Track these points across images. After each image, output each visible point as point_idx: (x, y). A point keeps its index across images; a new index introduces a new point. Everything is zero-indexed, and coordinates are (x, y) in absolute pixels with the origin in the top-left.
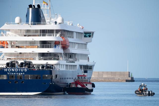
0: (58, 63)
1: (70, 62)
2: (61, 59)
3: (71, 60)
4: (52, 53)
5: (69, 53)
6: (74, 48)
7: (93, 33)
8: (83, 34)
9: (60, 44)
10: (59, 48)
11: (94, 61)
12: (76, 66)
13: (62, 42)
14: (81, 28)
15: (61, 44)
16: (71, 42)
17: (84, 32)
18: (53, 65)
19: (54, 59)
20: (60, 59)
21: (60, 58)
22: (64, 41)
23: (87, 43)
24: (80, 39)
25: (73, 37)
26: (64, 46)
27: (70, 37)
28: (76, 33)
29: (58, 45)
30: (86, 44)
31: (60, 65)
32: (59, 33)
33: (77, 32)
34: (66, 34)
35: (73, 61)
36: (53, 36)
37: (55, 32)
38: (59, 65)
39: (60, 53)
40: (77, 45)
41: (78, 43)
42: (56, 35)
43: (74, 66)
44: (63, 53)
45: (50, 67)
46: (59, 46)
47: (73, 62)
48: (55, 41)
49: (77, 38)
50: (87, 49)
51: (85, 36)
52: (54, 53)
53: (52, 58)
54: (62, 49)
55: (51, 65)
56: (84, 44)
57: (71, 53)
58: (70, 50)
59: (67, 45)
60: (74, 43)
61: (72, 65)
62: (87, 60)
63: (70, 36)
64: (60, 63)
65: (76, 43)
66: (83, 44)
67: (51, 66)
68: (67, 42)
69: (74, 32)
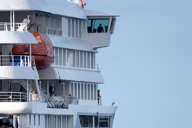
0: (25, 109)
1: (57, 107)
2: (33, 99)
3: (57, 99)
4: (5, 80)
5: (51, 81)
6: (64, 64)
7: (114, 19)
8: (86, 22)
9: (29, 55)
10: (27, 65)
11: (113, 104)
12: (69, 117)
13: (35, 47)
14: (77, 4)
15: (32, 55)
16: (57, 48)
17: (88, 17)
18: (11, 117)
19: (16, 99)
20: (31, 99)
21: (31, 96)
22: (40, 44)
23: (95, 49)
24: (79, 38)
25: (60, 33)
26: (40, 58)
27: (54, 33)
28: (67, 20)
29: (23, 58)
30: (92, 53)
31: (32, 117)
32: (25, 20)
33: (69, 18)
34: (43, 22)
35: (62, 104)
36: (9, 29)
37: (12, 18)
38: (28, 116)
39: (29, 80)
40: (71, 55)
41: (74, 51)
42: (16, 28)
43: (64, 117)
44: (39, 81)
45: (5, 121)
46: (27, 58)
47: (62, 107)
48: (12, 44)
49: (69, 35)
50: (96, 68)
51: (90, 30)
52: (11, 80)
53: (10, 94)
54: (35, 68)
55: (7, 117)
56: (89, 52)
57: (59, 79)
58: (56, 70)
59: (48, 55)
60: (64, 49)
61: (59, 116)
62: (95, 99)
63: (54, 29)
64: (31, 110)
65: (69, 50)
66: (85, 52)
67: (8, 120)
68: (48, 49)
69: (63, 19)
